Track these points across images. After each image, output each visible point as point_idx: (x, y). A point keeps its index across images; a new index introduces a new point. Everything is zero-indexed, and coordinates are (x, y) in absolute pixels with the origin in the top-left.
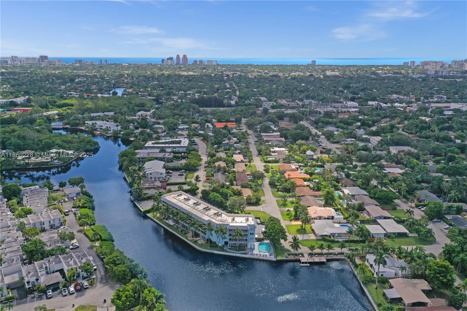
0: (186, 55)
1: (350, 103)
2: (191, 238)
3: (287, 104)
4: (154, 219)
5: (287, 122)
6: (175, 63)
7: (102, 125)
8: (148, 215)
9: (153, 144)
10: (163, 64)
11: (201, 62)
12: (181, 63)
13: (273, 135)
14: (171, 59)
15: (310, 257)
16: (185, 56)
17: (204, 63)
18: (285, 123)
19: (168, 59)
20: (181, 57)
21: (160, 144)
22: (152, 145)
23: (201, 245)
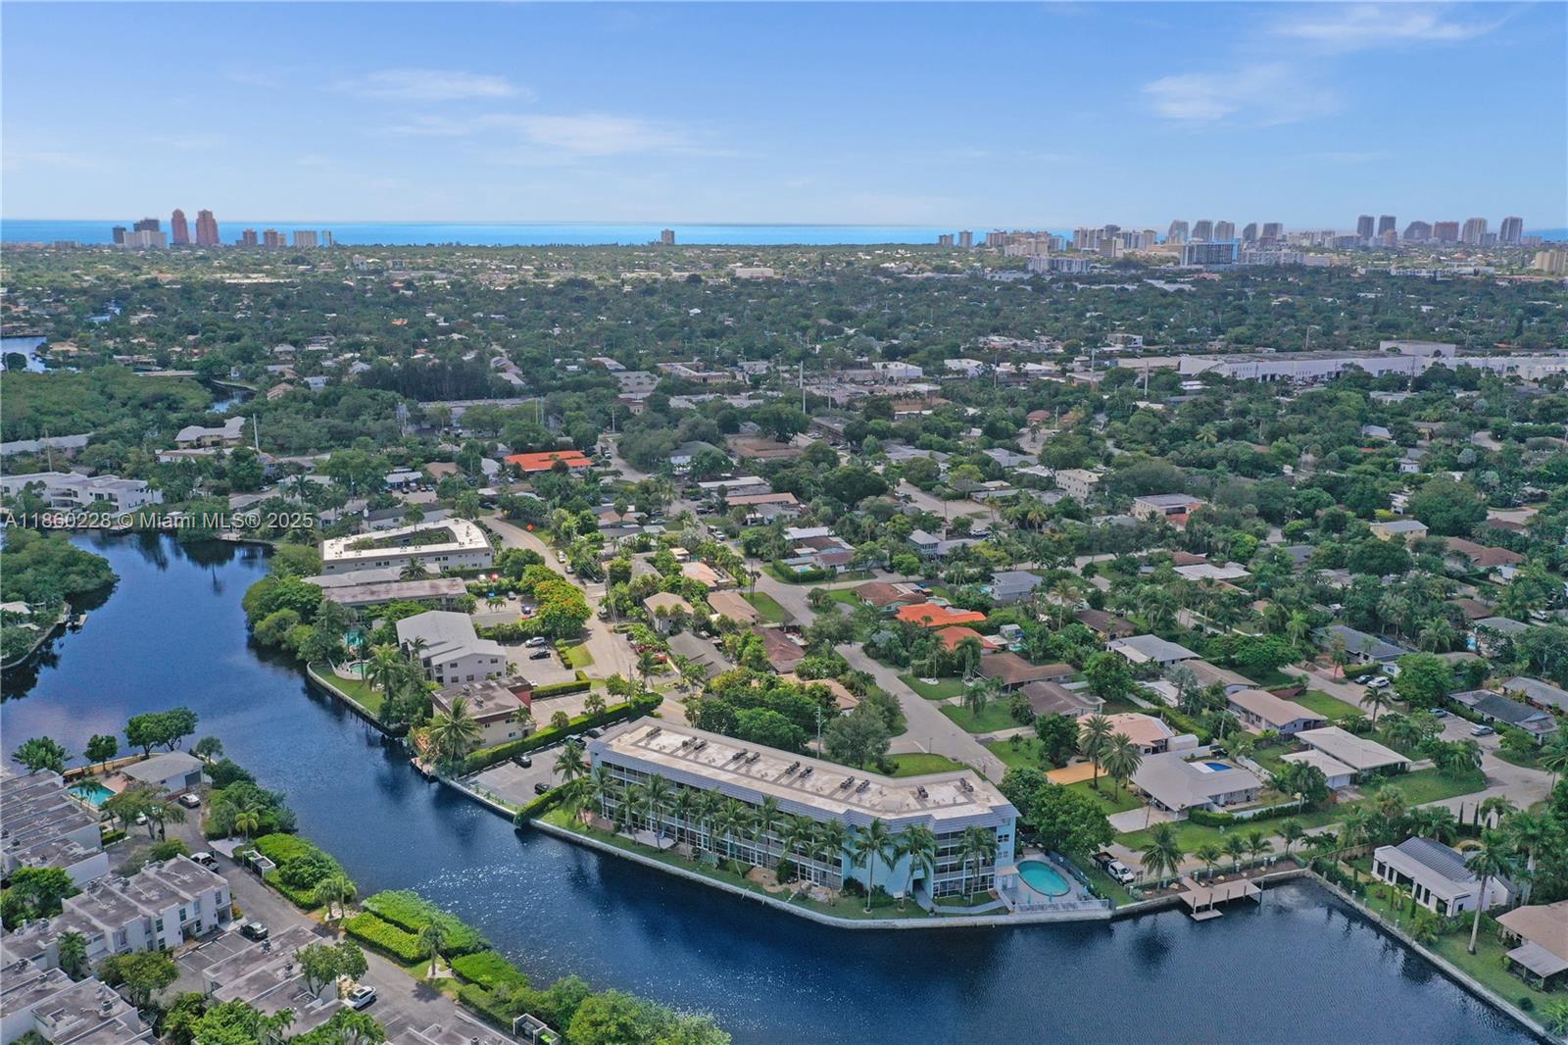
0: (210, 214)
1: (897, 368)
2: (773, 885)
3: (700, 377)
4: (581, 837)
5: (753, 437)
6: (170, 240)
7: (74, 488)
8: (540, 822)
9: (348, 547)
10: (119, 245)
11: (271, 236)
12: (193, 238)
13: (743, 487)
14: (151, 225)
15: (1207, 886)
16: (205, 217)
17: (283, 240)
18: (749, 441)
19: (139, 227)
20: (191, 217)
21: (379, 547)
22: (351, 555)
23: (831, 907)
